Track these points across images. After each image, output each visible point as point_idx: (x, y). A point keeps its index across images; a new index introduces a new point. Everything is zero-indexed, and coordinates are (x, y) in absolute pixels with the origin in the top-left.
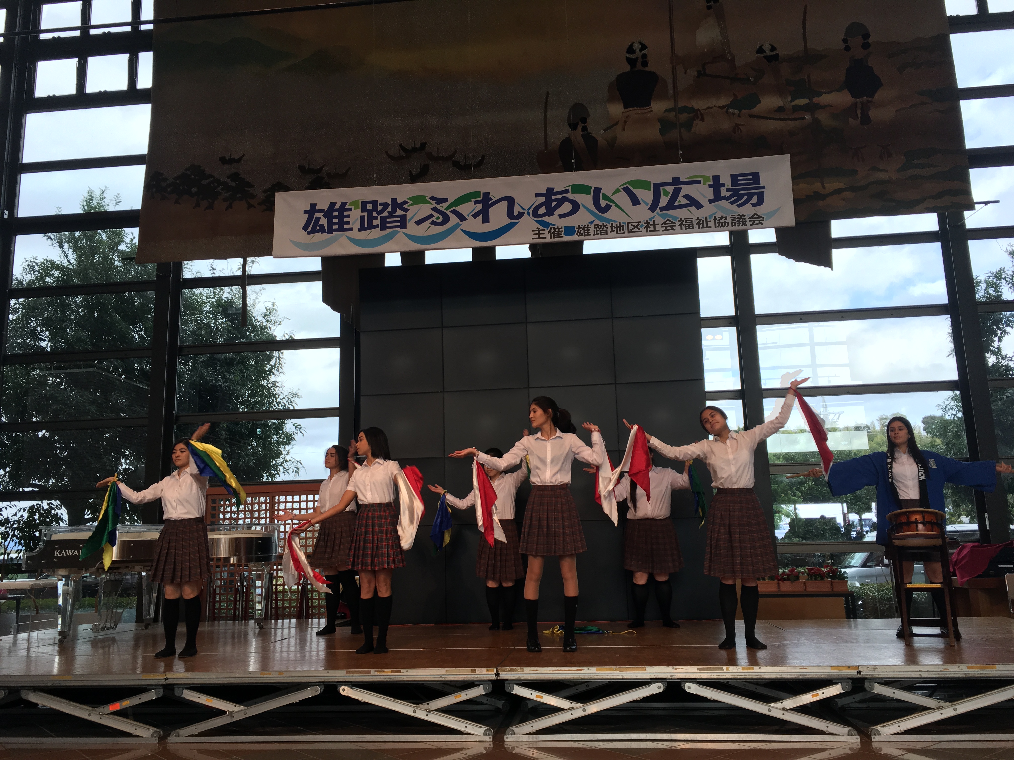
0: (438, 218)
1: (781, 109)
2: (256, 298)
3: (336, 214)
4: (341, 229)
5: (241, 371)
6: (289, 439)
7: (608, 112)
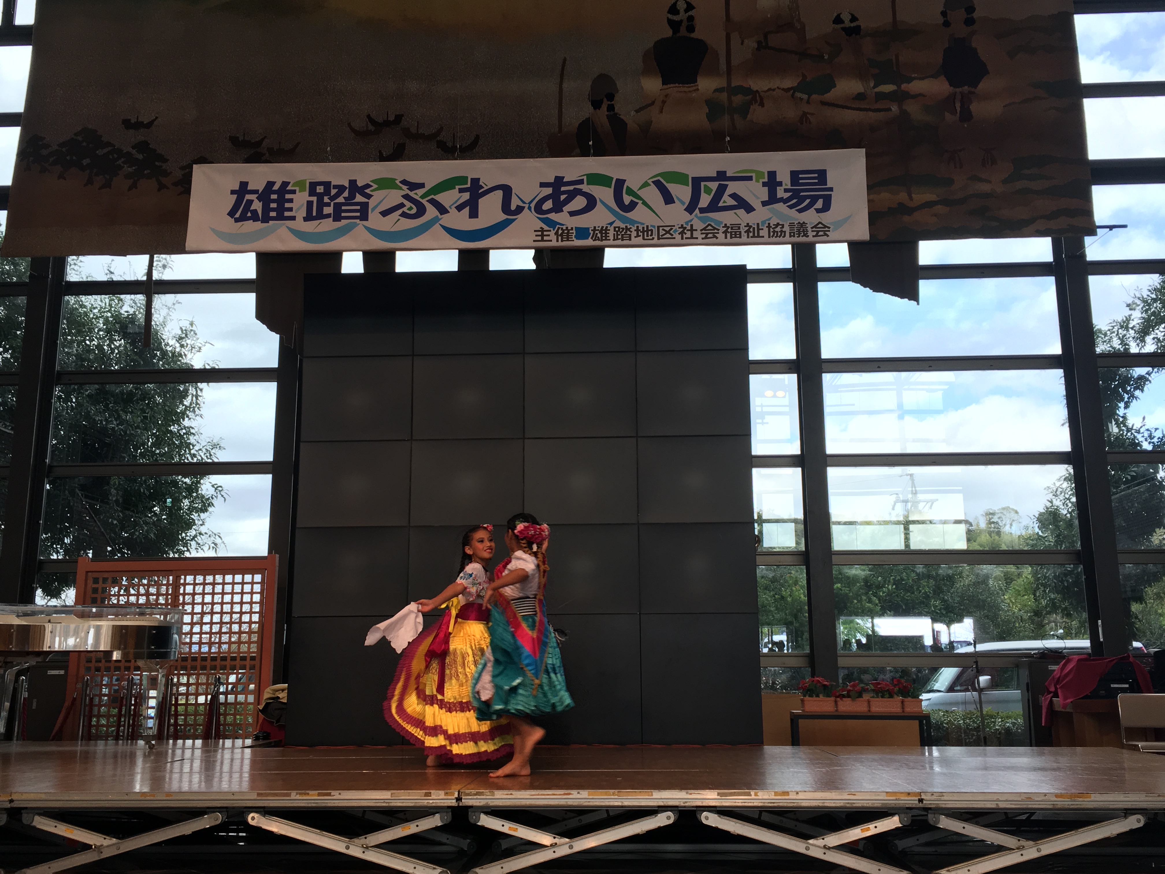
0: (410, 209)
1: (860, 97)
2: (168, 314)
3: (274, 197)
4: (281, 217)
5: (143, 411)
6: (205, 505)
7: (642, 87)
